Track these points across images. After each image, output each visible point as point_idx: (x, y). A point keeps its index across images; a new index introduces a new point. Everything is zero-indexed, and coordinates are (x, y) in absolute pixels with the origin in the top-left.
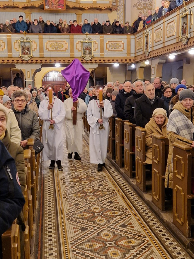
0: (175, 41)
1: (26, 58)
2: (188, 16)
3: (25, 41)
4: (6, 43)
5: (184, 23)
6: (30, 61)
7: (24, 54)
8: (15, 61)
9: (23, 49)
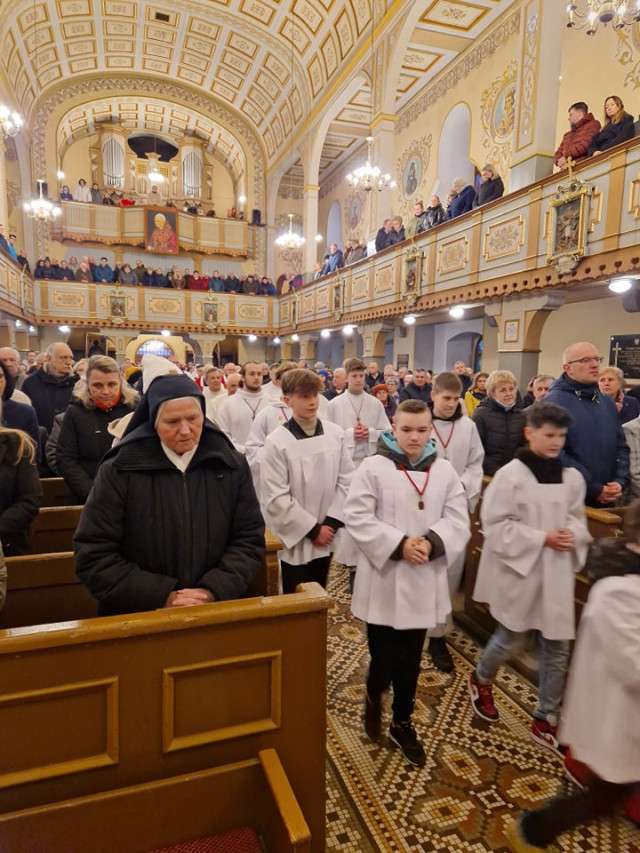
0: (328, 315)
1: (118, 320)
2: (342, 288)
3: (117, 295)
4: (87, 298)
5: (338, 295)
6: (123, 326)
7: (115, 314)
8: (101, 324)
9: (114, 307)
